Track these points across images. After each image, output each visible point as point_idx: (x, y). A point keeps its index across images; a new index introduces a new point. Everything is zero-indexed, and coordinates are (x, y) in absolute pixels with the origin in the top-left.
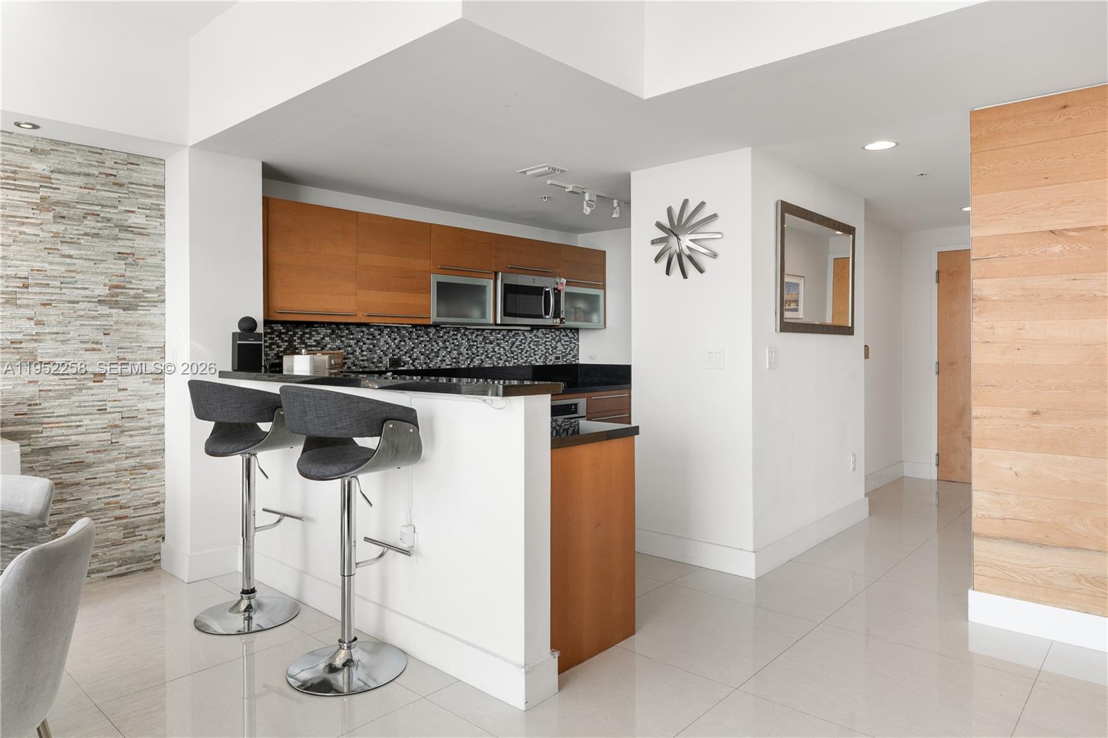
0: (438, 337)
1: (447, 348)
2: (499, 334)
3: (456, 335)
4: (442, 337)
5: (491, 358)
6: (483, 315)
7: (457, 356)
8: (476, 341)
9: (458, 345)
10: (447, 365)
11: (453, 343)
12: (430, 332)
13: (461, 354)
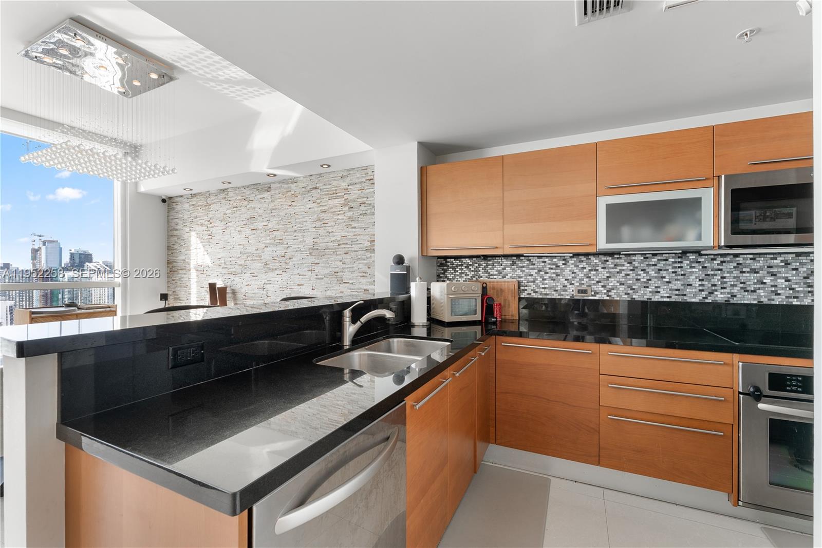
0: (649, 265)
1: (664, 277)
2: (776, 259)
3: (681, 262)
4: (655, 265)
7: (682, 287)
8: (719, 270)
9: (684, 275)
10: (662, 297)
11: (673, 272)
12: (634, 260)
13: (691, 285)
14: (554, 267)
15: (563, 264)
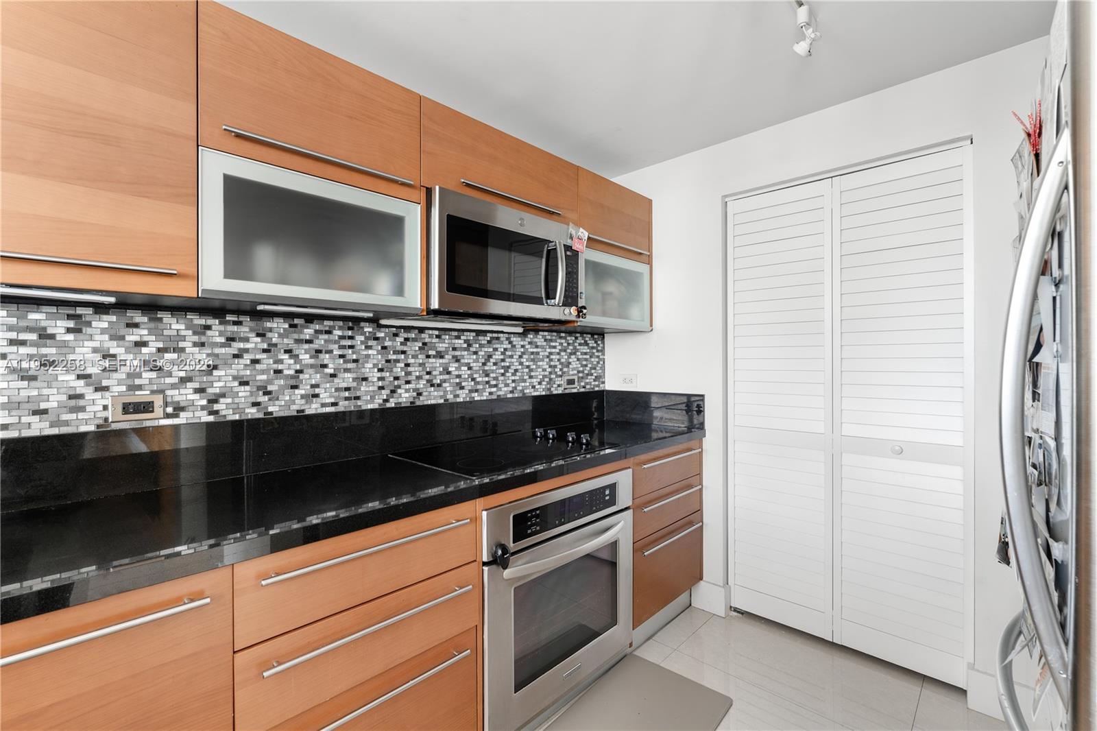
0: (298, 341)
1: (325, 366)
3: (351, 338)
4: (309, 342)
5: (439, 385)
6: (399, 290)
7: (355, 384)
8: (404, 352)
9: (356, 361)
10: (323, 405)
11: (341, 356)
12: (271, 330)
13: (365, 379)
14: (33, 337)
15: (69, 330)
